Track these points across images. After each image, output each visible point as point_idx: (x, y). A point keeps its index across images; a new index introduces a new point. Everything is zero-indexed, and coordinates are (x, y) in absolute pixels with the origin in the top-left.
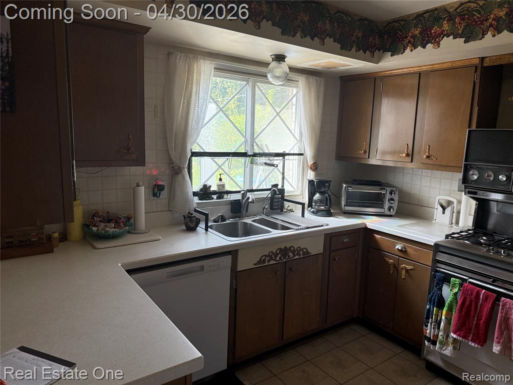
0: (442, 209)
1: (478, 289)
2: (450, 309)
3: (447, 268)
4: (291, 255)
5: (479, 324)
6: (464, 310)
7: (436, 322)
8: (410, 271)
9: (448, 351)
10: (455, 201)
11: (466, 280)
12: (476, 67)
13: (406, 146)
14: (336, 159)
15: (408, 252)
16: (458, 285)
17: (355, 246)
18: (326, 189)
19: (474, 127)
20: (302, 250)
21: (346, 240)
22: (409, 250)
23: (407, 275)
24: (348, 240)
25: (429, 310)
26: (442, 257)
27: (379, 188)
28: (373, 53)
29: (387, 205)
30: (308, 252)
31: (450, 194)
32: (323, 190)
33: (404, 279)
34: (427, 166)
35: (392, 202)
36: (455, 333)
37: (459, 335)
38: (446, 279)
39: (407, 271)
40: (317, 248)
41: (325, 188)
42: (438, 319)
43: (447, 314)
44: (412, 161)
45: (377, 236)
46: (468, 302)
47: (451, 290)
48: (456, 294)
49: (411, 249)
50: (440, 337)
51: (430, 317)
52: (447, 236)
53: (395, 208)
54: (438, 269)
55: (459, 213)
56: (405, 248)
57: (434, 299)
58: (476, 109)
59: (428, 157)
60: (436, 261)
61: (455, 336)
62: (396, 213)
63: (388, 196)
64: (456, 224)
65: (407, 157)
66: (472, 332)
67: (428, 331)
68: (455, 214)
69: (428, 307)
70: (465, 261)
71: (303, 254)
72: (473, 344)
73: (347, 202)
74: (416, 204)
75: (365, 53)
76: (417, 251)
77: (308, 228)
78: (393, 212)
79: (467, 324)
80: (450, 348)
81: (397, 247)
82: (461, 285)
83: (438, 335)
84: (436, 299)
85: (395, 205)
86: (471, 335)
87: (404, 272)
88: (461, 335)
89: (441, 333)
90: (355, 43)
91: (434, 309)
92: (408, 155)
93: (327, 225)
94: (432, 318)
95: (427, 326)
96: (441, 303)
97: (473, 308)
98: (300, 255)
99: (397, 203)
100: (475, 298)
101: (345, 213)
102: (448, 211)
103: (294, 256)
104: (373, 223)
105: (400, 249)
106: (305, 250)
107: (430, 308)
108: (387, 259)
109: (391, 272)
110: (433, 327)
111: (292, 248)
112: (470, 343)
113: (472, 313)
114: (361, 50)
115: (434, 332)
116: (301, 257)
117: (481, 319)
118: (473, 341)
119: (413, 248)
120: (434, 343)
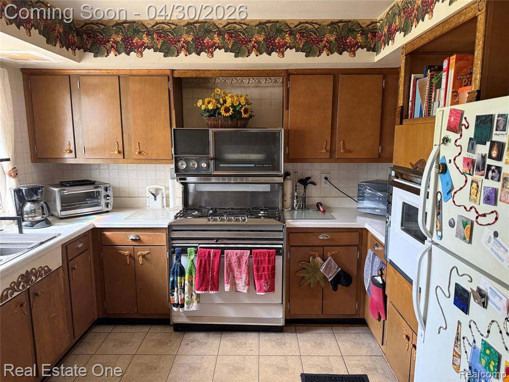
0: (154, 197)
1: (208, 250)
2: (191, 273)
3: (181, 242)
4: (33, 278)
5: (214, 276)
6: (202, 270)
7: (181, 288)
8: (146, 256)
9: (194, 307)
10: (163, 188)
11: (197, 247)
12: (168, 77)
13: (116, 144)
14: (32, 162)
15: (142, 239)
16: (194, 252)
17: (87, 249)
18: (39, 197)
19: (174, 127)
20: (43, 269)
21: (80, 246)
22: (142, 237)
23: (144, 260)
24: (82, 244)
25: (173, 281)
26: (175, 235)
27: (92, 186)
28: (74, 50)
29: (103, 201)
30: (49, 270)
31: (156, 183)
32: (35, 198)
33: (142, 264)
34: (139, 161)
35: (108, 198)
36: (198, 290)
37: (202, 290)
38: (184, 251)
39: (144, 256)
40: (55, 262)
41: (37, 195)
42: (183, 285)
43: (189, 278)
44: (124, 158)
45: (107, 234)
46: (203, 263)
47: (189, 258)
48: (192, 260)
49: (144, 236)
50: (186, 299)
51: (176, 286)
52: (176, 217)
53: (112, 203)
54: (174, 245)
55: (168, 197)
56: (139, 237)
57: (177, 271)
58: (173, 112)
59: (140, 153)
60: (170, 239)
61: (199, 292)
62: (113, 208)
63: (103, 193)
64: (167, 206)
65: (118, 154)
66: (210, 283)
67: (176, 299)
68: (164, 199)
69: (171, 279)
70: (194, 232)
71: (45, 273)
72: (212, 292)
73: (62, 206)
74: (128, 196)
75: (68, 50)
76: (149, 236)
77: (42, 243)
78: (110, 208)
79: (206, 279)
80: (195, 304)
81: (130, 238)
82: (196, 253)
83: (184, 298)
84: (178, 270)
85: (111, 200)
86: (210, 286)
87: (141, 258)
88: (203, 289)
89: (186, 296)
90: (58, 38)
91: (177, 278)
92: (119, 152)
93: (60, 235)
94: (177, 287)
95: (173, 295)
96: (182, 273)
97: (207, 266)
98: (41, 276)
99: (112, 198)
100: (208, 257)
101: (61, 219)
102: (159, 197)
103: (37, 278)
104: (99, 222)
105: (134, 238)
106: (46, 268)
107: (174, 279)
108: (122, 252)
109: (128, 262)
110: (179, 293)
111: (34, 271)
112: (210, 292)
113: (208, 269)
114: (65, 47)
115: (181, 297)
116: (44, 276)
117: (214, 272)
118: (212, 290)
119: (147, 235)
120: (182, 306)
